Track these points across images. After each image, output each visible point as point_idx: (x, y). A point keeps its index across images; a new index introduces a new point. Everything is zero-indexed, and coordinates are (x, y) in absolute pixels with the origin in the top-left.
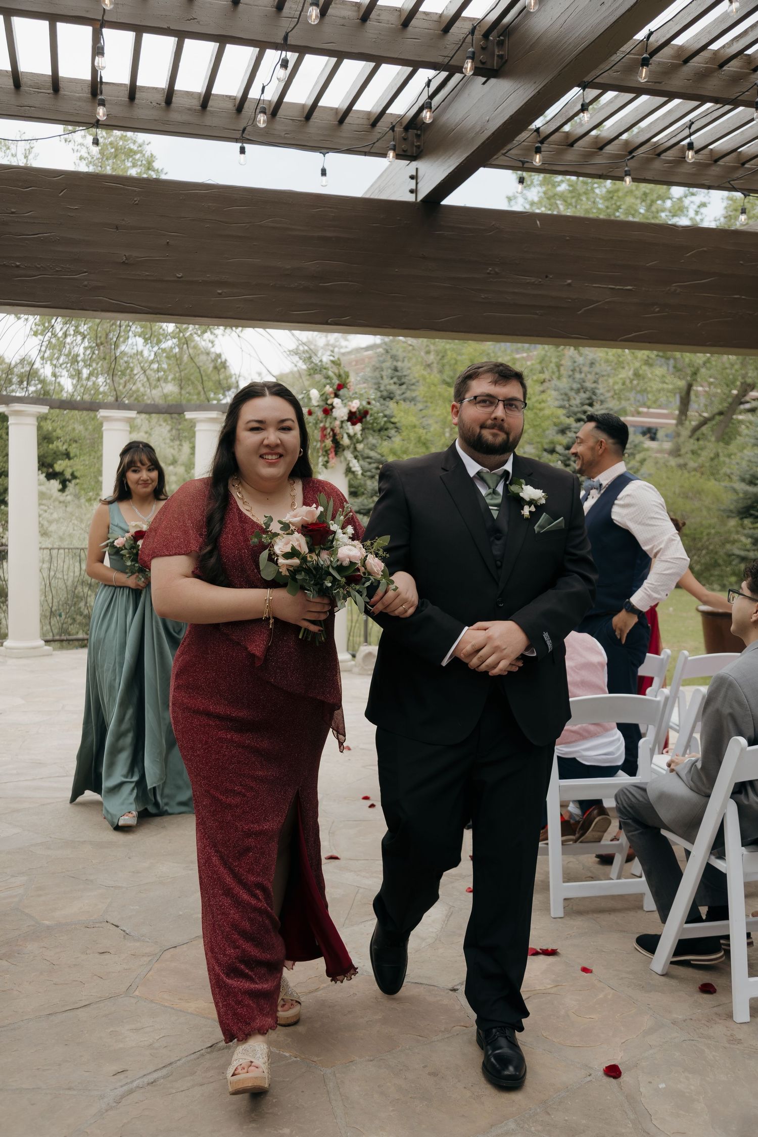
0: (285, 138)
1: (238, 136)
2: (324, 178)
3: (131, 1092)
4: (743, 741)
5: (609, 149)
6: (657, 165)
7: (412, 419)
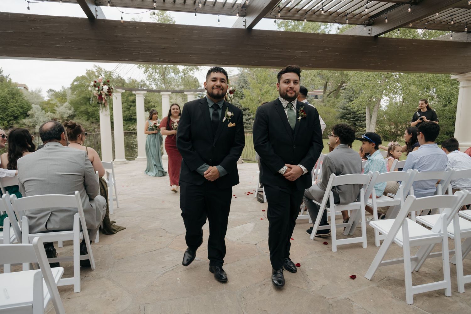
0: (208, 11)
1: (194, 11)
2: (219, 22)
3: (166, 272)
4: (334, 175)
5: (300, 12)
6: (314, 16)
7: (249, 93)
